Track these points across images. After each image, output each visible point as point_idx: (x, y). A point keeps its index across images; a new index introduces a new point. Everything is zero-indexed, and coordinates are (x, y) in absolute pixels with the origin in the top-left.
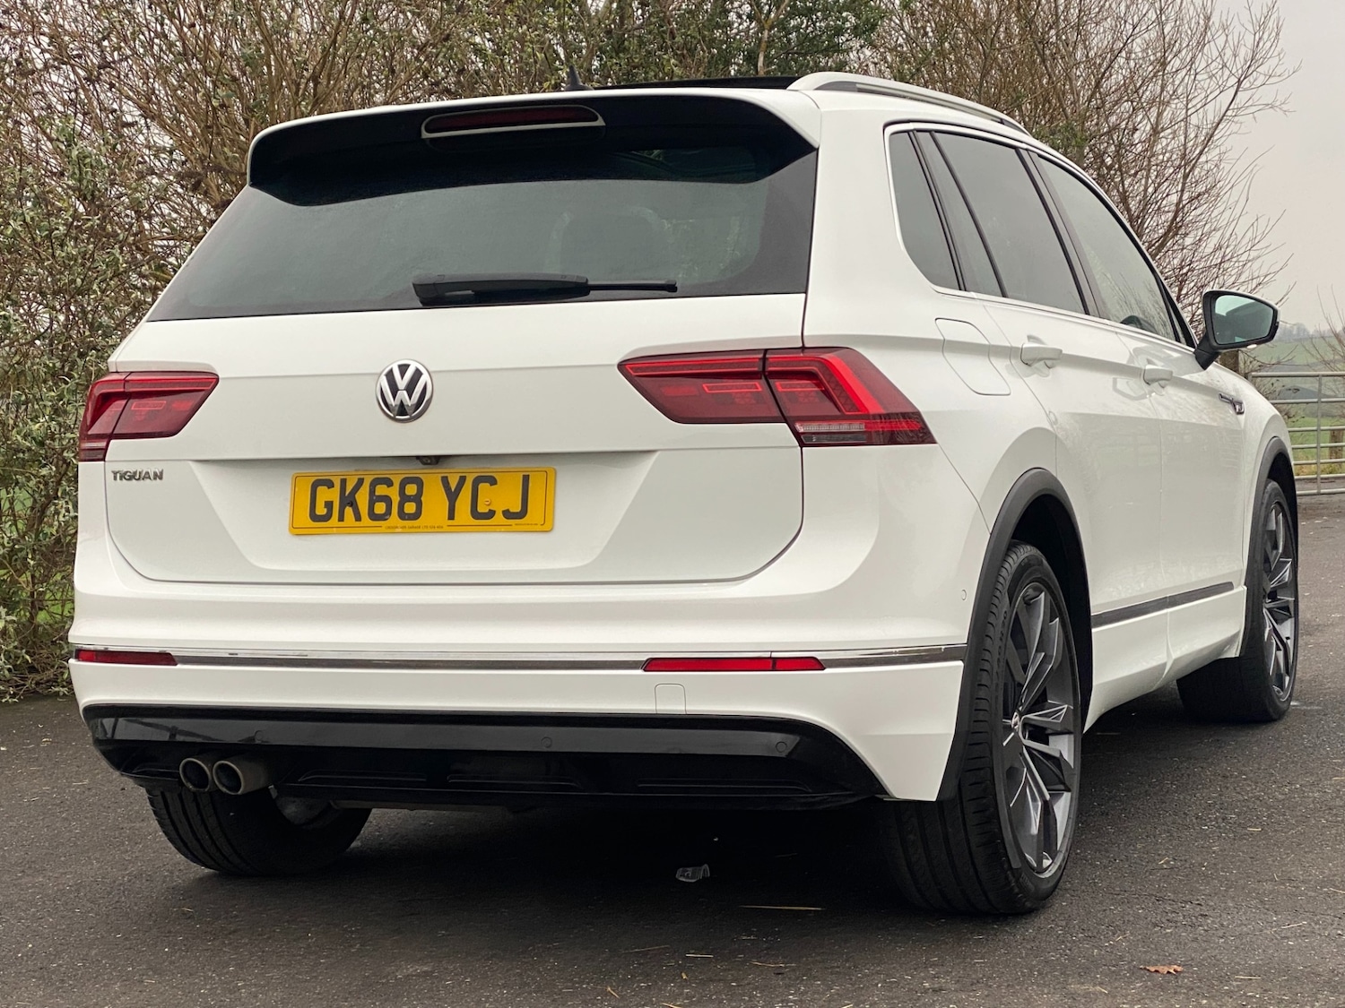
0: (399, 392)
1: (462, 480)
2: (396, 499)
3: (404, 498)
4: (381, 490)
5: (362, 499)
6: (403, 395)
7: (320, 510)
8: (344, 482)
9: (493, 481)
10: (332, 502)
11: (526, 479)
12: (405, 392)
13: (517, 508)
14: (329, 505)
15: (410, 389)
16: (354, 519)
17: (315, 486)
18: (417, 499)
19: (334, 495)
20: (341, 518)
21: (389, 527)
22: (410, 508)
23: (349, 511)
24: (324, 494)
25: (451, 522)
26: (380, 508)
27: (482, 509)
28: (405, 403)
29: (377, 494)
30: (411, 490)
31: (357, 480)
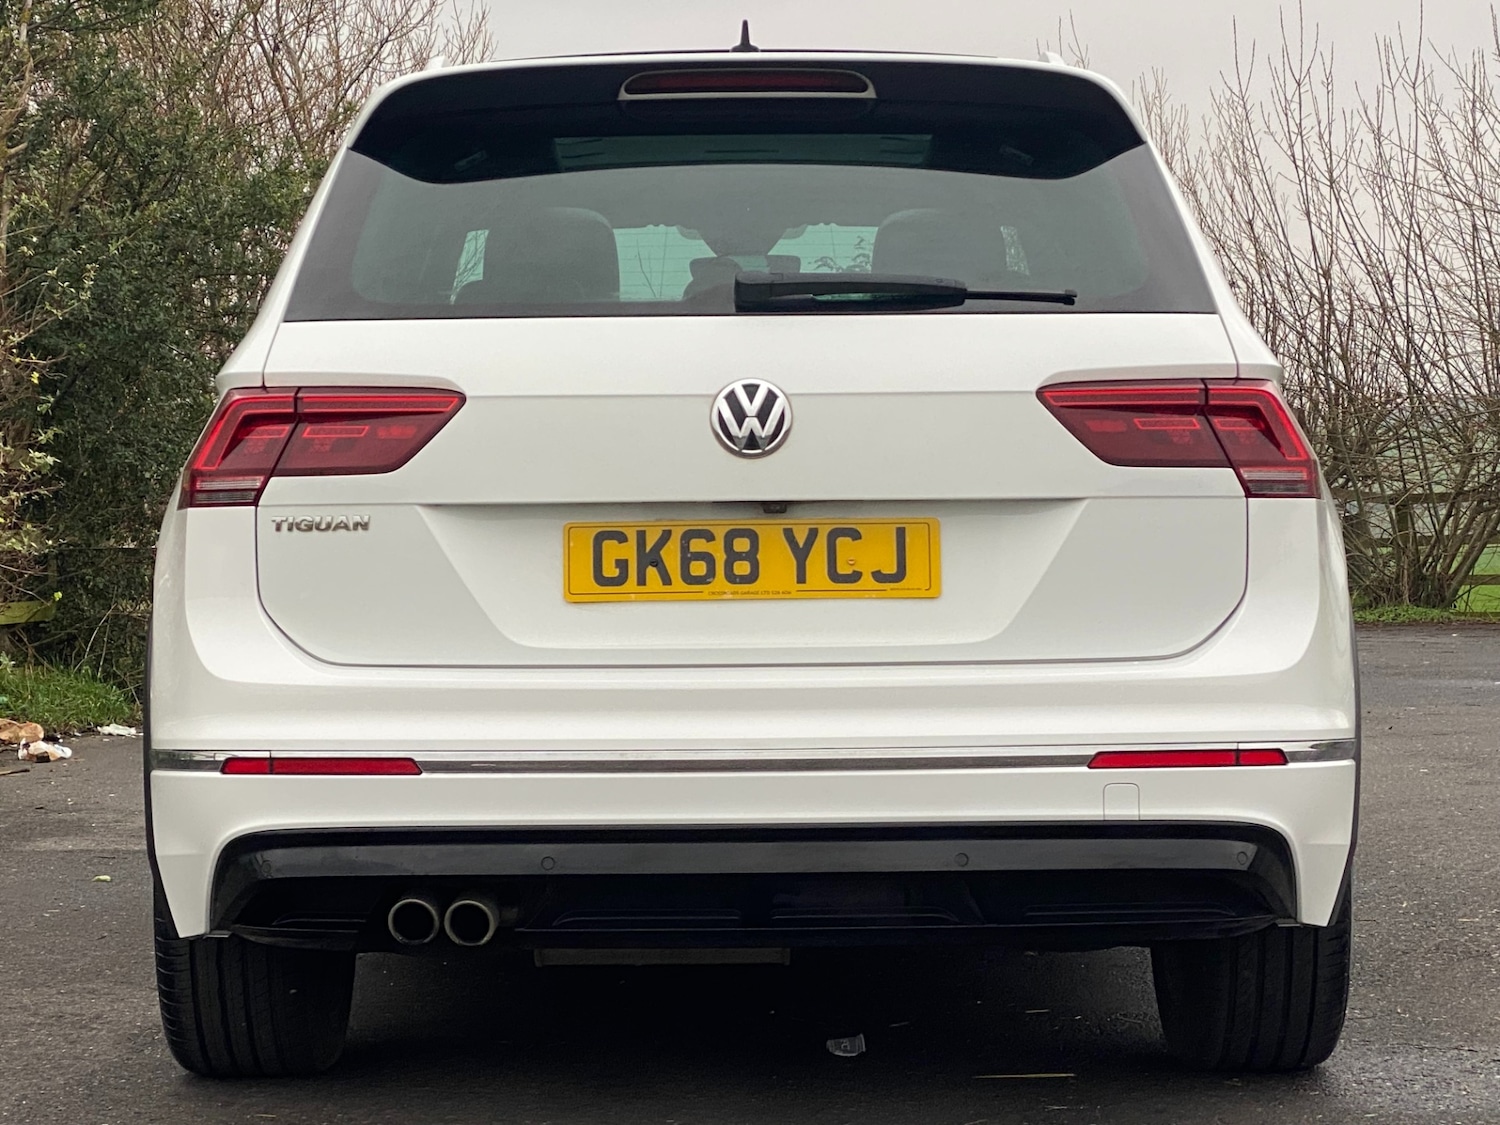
0: (747, 420)
1: (813, 534)
2: (720, 558)
3: (732, 557)
4: (697, 545)
5: (671, 556)
6: (752, 423)
7: (610, 570)
8: (641, 537)
9: (855, 535)
10: (626, 561)
11: (901, 533)
12: (756, 420)
13: (891, 568)
14: (622, 564)
15: (763, 415)
16: (661, 583)
17: (600, 539)
18: (752, 556)
19: (629, 552)
20: (642, 581)
21: (713, 593)
22: (742, 568)
23: (652, 573)
24: (612, 551)
25: (802, 586)
26: (698, 568)
27: (843, 569)
28: (757, 434)
29: (692, 549)
30: (742, 545)
31: (661, 533)
